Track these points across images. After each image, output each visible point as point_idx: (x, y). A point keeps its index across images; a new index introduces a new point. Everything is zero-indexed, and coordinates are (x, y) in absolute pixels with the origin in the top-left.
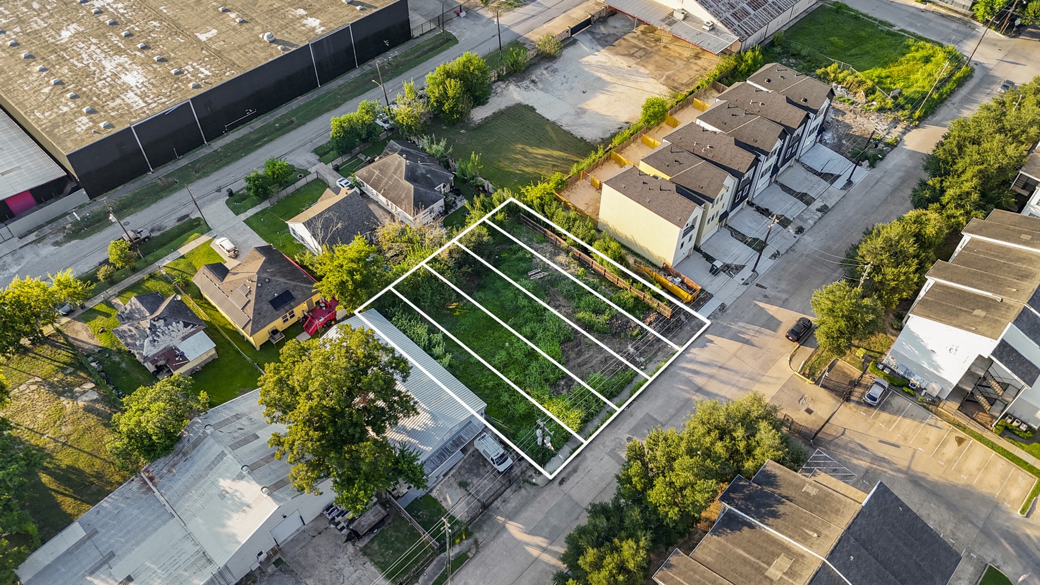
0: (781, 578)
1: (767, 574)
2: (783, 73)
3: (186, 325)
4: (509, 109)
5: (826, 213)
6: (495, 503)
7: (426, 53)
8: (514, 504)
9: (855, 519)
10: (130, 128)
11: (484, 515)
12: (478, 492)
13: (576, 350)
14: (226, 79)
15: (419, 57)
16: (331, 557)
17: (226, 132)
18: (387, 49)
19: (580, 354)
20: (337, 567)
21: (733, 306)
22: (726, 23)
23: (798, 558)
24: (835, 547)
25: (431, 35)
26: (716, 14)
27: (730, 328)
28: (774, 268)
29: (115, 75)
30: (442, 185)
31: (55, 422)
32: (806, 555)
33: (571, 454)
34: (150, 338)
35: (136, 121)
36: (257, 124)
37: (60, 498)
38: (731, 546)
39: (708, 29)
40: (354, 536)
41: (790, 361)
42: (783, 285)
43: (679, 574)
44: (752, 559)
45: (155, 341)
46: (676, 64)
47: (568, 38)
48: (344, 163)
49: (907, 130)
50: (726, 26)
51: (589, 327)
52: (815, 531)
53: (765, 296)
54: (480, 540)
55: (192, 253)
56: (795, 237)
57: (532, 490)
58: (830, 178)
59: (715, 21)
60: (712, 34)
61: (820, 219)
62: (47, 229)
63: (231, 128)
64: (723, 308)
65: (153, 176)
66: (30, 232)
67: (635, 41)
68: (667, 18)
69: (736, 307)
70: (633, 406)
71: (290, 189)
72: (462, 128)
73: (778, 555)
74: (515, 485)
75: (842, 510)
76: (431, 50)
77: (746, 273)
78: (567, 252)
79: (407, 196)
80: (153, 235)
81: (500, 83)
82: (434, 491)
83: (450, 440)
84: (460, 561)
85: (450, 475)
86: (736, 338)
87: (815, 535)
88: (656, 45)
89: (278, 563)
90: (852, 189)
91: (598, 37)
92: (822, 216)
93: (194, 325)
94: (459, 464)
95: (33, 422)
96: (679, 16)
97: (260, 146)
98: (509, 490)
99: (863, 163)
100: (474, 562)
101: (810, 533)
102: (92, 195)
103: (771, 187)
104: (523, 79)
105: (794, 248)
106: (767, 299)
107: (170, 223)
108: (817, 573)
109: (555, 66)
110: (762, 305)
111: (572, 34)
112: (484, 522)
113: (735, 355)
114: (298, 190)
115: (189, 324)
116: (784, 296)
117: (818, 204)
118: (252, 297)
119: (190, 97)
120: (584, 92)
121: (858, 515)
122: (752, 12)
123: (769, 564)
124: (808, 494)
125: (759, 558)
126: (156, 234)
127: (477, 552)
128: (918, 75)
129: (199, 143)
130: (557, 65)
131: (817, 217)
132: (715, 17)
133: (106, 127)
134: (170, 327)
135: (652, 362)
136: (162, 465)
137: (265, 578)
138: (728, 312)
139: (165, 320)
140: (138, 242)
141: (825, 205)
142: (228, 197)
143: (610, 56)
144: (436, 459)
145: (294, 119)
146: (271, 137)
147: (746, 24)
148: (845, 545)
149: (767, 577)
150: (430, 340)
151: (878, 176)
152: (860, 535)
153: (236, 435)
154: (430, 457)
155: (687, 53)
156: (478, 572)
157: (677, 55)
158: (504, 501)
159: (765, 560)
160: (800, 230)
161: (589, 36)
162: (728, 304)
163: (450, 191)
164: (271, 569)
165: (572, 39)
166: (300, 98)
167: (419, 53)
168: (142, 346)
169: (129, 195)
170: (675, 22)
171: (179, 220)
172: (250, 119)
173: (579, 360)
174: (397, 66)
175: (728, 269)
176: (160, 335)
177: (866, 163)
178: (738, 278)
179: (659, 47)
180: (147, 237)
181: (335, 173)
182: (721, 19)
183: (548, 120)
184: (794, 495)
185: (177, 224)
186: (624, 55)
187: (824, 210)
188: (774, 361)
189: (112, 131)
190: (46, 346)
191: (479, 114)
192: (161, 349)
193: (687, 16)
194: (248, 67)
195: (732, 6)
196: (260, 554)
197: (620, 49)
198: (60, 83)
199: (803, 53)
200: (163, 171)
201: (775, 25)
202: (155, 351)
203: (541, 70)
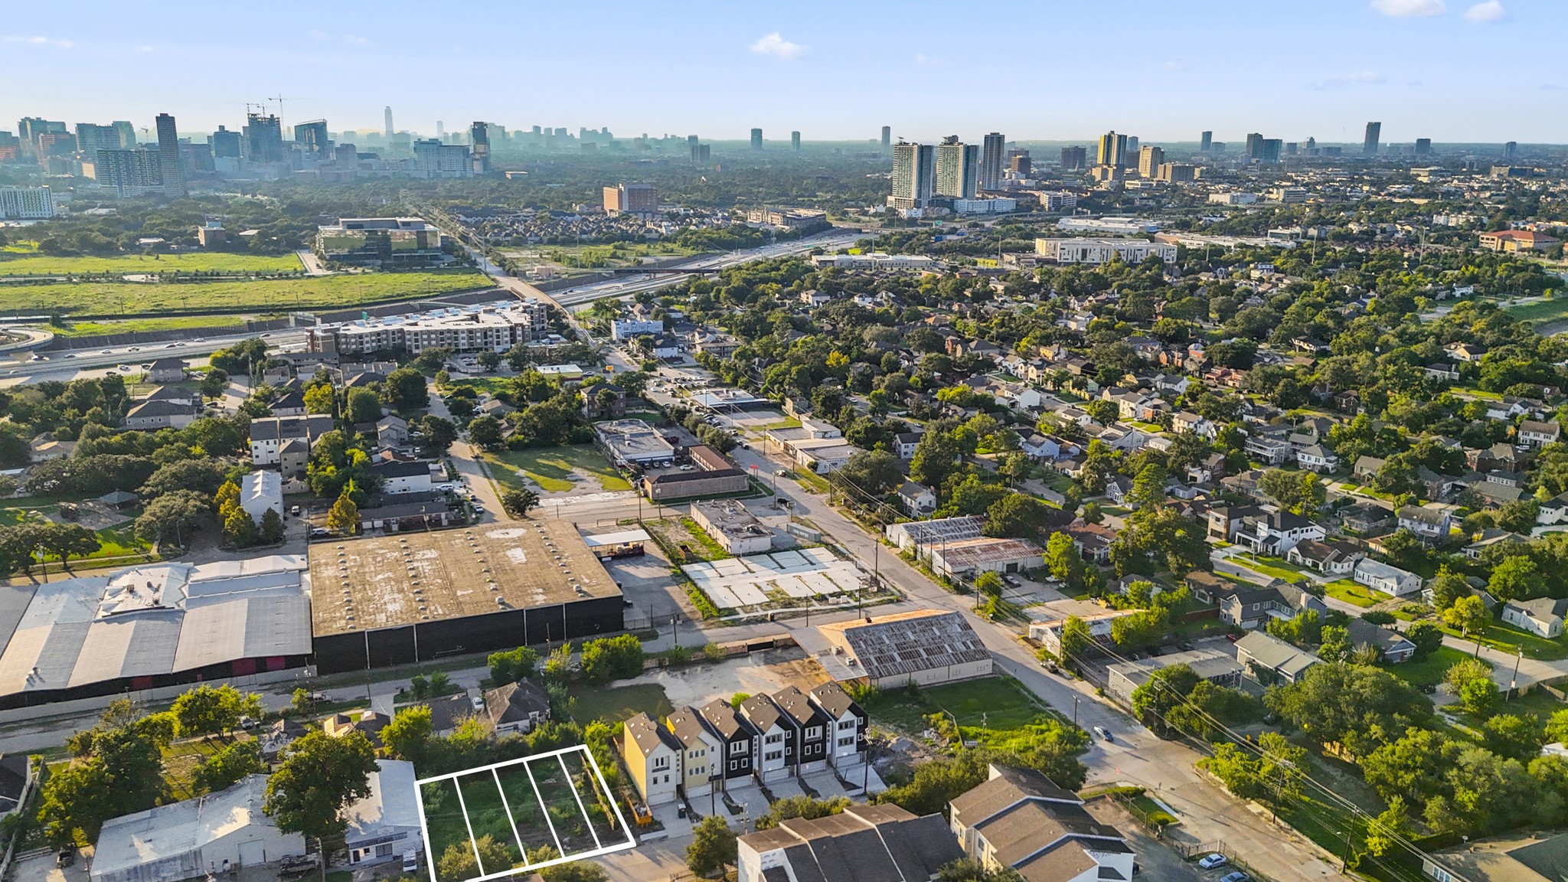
4: (645, 685)
10: (364, 632)
14: (448, 618)
17: (436, 657)
18: (597, 632)
21: (672, 839)
22: (866, 663)
25: (640, 631)
26: (860, 653)
27: (653, 850)
29: (385, 603)
30: (537, 713)
31: (188, 777)
35: (370, 629)
36: (462, 658)
39: (848, 664)
47: (743, 652)
50: (864, 665)
58: (851, 787)
59: (857, 659)
60: (848, 668)
63: (441, 655)
64: (665, 838)
65: (368, 672)
67: (796, 666)
68: (826, 652)
72: (597, 690)
79: (502, 711)
81: (658, 669)
82: (355, 875)
83: (385, 837)
86: (652, 857)
88: (811, 672)
89: (234, 874)
91: (768, 656)
94: (386, 864)
95: (177, 774)
96: (834, 651)
97: (450, 670)
102: (320, 671)
103: (792, 779)
104: (678, 670)
107: (350, 698)
109: (713, 667)
111: (748, 650)
113: (641, 866)
119: (416, 623)
120: (714, 687)
122: (899, 659)
126: (337, 701)
129: (411, 659)
130: (715, 667)
132: (858, 655)
133: (351, 628)
136: (215, 795)
138: (665, 842)
140: (318, 703)
142: (399, 693)
144: (366, 843)
146: (462, 667)
147: (885, 667)
150: (435, 792)
157: (820, 681)
162: (670, 837)
164: (227, 875)
165: (745, 653)
168: (264, 745)
169: (341, 679)
170: (829, 656)
171: (357, 698)
172: (457, 654)
175: (697, 818)
182: (862, 659)
183: (666, 697)
185: (355, 700)
186: (776, 672)
189: (352, 631)
191: (620, 684)
192: (273, 751)
193: (840, 652)
194: (468, 614)
195: (881, 651)
196: (226, 862)
197: (778, 668)
198: (349, 601)
199: (928, 702)
200: (375, 671)
201: (923, 677)
202: (270, 751)
203: (699, 669)
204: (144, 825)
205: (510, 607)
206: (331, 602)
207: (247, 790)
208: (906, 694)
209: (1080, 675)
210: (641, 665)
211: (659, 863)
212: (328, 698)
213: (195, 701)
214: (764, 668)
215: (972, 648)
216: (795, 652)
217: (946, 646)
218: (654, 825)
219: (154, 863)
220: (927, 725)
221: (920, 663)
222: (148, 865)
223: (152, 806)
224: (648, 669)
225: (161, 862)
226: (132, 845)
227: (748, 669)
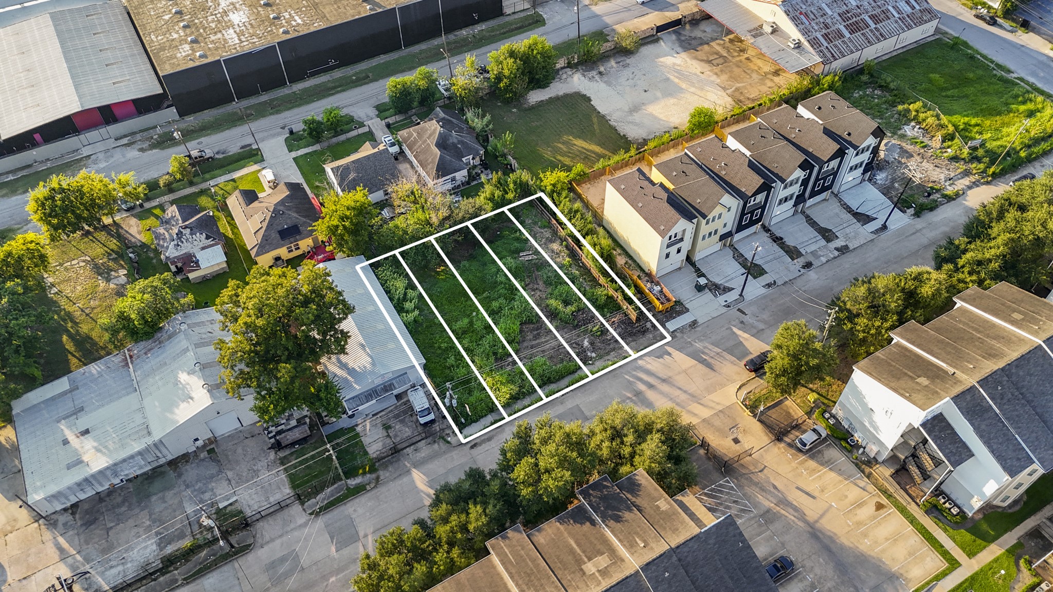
0: (594, 574)
1: (583, 567)
2: (835, 103)
3: (208, 238)
4: (566, 96)
5: (844, 253)
6: (408, 449)
7: (512, 30)
8: (423, 455)
9: (687, 541)
10: (219, 61)
11: (393, 457)
12: (396, 436)
13: (535, 332)
14: (312, 29)
15: (504, 33)
16: (254, 459)
17: (308, 77)
18: (475, 22)
19: (536, 337)
20: (255, 468)
21: (705, 325)
22: (814, 43)
23: (617, 559)
24: (654, 560)
25: (522, 15)
26: (805, 32)
27: (692, 345)
28: (764, 297)
29: (225, 13)
30: (471, 157)
31: (88, 296)
32: (626, 560)
33: (492, 424)
34: (176, 242)
35: (226, 55)
36: (338, 74)
37: (70, 357)
38: (566, 534)
39: (792, 46)
40: (278, 446)
41: (738, 390)
42: (765, 316)
43: (508, 546)
44: (578, 551)
45: (178, 245)
46: (751, 77)
47: (653, 36)
48: (397, 122)
49: (975, 184)
50: (812, 46)
51: (553, 315)
52: (644, 541)
53: (742, 322)
54: (382, 478)
55: (241, 178)
56: (799, 271)
57: (443, 446)
58: (864, 218)
59: (803, 40)
60: (795, 52)
61: (835, 258)
62: (138, 137)
63: (313, 75)
64: (694, 324)
65: (237, 106)
66: (125, 136)
67: (719, 48)
68: (756, 29)
69: (708, 326)
70: (567, 395)
71: (342, 138)
72: (515, 107)
73: (602, 554)
74: (431, 438)
75: (680, 530)
76: (517, 29)
77: (732, 296)
78: (562, 240)
79: (433, 162)
80: (217, 156)
81: (569, 69)
82: (360, 426)
83: (382, 384)
84: (359, 490)
85: (378, 416)
86: (696, 356)
87: (642, 545)
88: (739, 56)
89: (211, 451)
90: (884, 235)
91: (683, 38)
92: (839, 256)
93: (214, 239)
94: (390, 409)
95: (72, 292)
96: (767, 29)
97: (333, 94)
98: (423, 441)
99: (908, 211)
100: (369, 494)
101: (639, 542)
102: (182, 114)
103: (796, 217)
104: (593, 69)
105: (793, 281)
106: (743, 325)
107: (234, 149)
108: (627, 578)
109: (628, 61)
110: (735, 330)
111: (657, 32)
112: (391, 463)
113: (685, 371)
114: (348, 139)
115: (211, 237)
116: (761, 326)
117: (839, 243)
118: (265, 225)
119: (277, 41)
120: (645, 91)
121: (692, 538)
122: (847, 35)
123: (590, 559)
124: (658, 507)
125: (584, 552)
126: (220, 156)
127: (375, 487)
128: (1012, 129)
129: (281, 84)
130: (630, 60)
131: (832, 256)
132: (803, 35)
133: (201, 57)
134: (194, 236)
135: (602, 360)
136: (142, 347)
137: (197, 461)
138: (697, 329)
139: (191, 230)
140: (200, 161)
141: (847, 245)
142: (288, 135)
143: (688, 59)
144: (364, 398)
145: (370, 75)
146: (344, 88)
147: (836, 46)
148: (665, 561)
149: (582, 570)
150: (405, 294)
151: (919, 227)
152: (686, 557)
153: (204, 336)
154: (359, 395)
155: (767, 68)
156: (369, 504)
157: (756, 68)
158: (416, 450)
159: (588, 555)
160: (808, 265)
161: (674, 37)
162: (700, 321)
163: (480, 164)
164: (203, 455)
165: (656, 37)
166: (382, 56)
167: (505, 30)
168: (167, 247)
169: (212, 119)
170: (762, 34)
171: (242, 148)
172: (332, 68)
173: (534, 343)
174: (481, 39)
175: (717, 289)
176: (184, 241)
177: (911, 211)
178: (722, 299)
179: (741, 58)
180: (211, 158)
181: (386, 129)
182: (809, 38)
183: (599, 112)
184: (645, 505)
185: (239, 151)
186: (702, 60)
187: (843, 250)
188: (722, 385)
189: (205, 61)
190: (103, 233)
191: (536, 97)
192: (182, 253)
193: (775, 30)
194: (335, 21)
195: (827, 26)
196: (197, 440)
197: (701, 54)
198: (179, 13)
199: (892, 86)
200: (245, 103)
201: (872, 53)
202: (177, 254)
203: (613, 62)
204: (67, 406)
205: (380, 6)
206: (159, 17)
207: (181, 342)
208: (865, 78)
210: (548, 65)
211: (709, 366)
212: (209, 153)
213: (52, 198)
214: (684, 55)
215: (918, 7)
216: (707, 28)
217: (890, 8)
218: (675, 309)
219: (107, 468)
220: (905, 117)
221: (870, 35)
222: (101, 472)
223: (66, 370)
224: (558, 72)
225: (115, 465)
226: (66, 442)
227: (669, 60)
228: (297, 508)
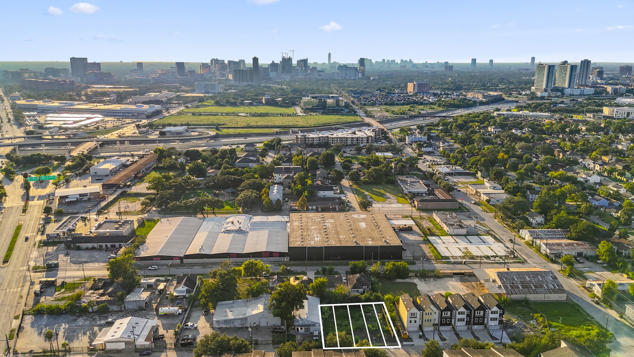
4: (409, 283)
14: (336, 245)
17: (330, 260)
20: (266, 334)
22: (506, 287)
25: (409, 260)
26: (503, 283)
27: (408, 349)
29: (314, 237)
30: (366, 287)
35: (308, 246)
36: (339, 261)
39: (497, 286)
40: (274, 332)
50: (504, 288)
58: (495, 339)
59: (502, 285)
60: (497, 288)
62: (276, 263)
63: (332, 260)
64: (413, 345)
65: (306, 262)
66: (272, 261)
67: (474, 284)
68: (487, 280)
69: (417, 347)
71: (332, 276)
72: (389, 281)
78: (383, 313)
80: (294, 271)
81: (415, 277)
82: (297, 336)
83: (308, 325)
85: (303, 335)
86: (408, 352)
89: (257, 328)
91: (462, 278)
94: (308, 335)
96: (491, 280)
97: (336, 266)
102: (290, 259)
103: (468, 331)
104: (423, 279)
107: (299, 271)
113: (401, 354)
119: (324, 246)
120: (438, 288)
122: (521, 288)
126: (296, 271)
128: (575, 331)
129: (322, 260)
130: (439, 280)
133: (302, 245)
136: (253, 298)
140: (289, 271)
142: (316, 271)
146: (340, 265)
147: (514, 290)
154: (300, 325)
157: (484, 292)
161: (459, 277)
162: (415, 345)
164: (255, 328)
165: (452, 276)
170: (489, 282)
171: (302, 271)
172: (339, 259)
175: (426, 339)
181: (346, 277)
182: (504, 285)
183: (418, 289)
186: (465, 286)
191: (399, 281)
193: (494, 281)
194: (343, 245)
195: (513, 283)
196: (255, 323)
197: (466, 284)
198: (302, 235)
199: (534, 308)
200: (309, 262)
201: (532, 297)
202: (271, 286)
203: (432, 279)
204: (230, 306)
205: (359, 244)
206: (296, 235)
207: (263, 299)
208: (523, 303)
209: (611, 307)
210: (408, 274)
211: (410, 354)
212: (292, 269)
213: (249, 264)
214: (459, 283)
215: (557, 288)
216: (474, 278)
217: (544, 285)
218: (409, 339)
219: (232, 319)
220: (532, 318)
221: (531, 291)
222: (231, 320)
223: (233, 299)
224: (411, 276)
225: (235, 319)
226: (226, 312)
227: (452, 283)
228: (271, 345)
